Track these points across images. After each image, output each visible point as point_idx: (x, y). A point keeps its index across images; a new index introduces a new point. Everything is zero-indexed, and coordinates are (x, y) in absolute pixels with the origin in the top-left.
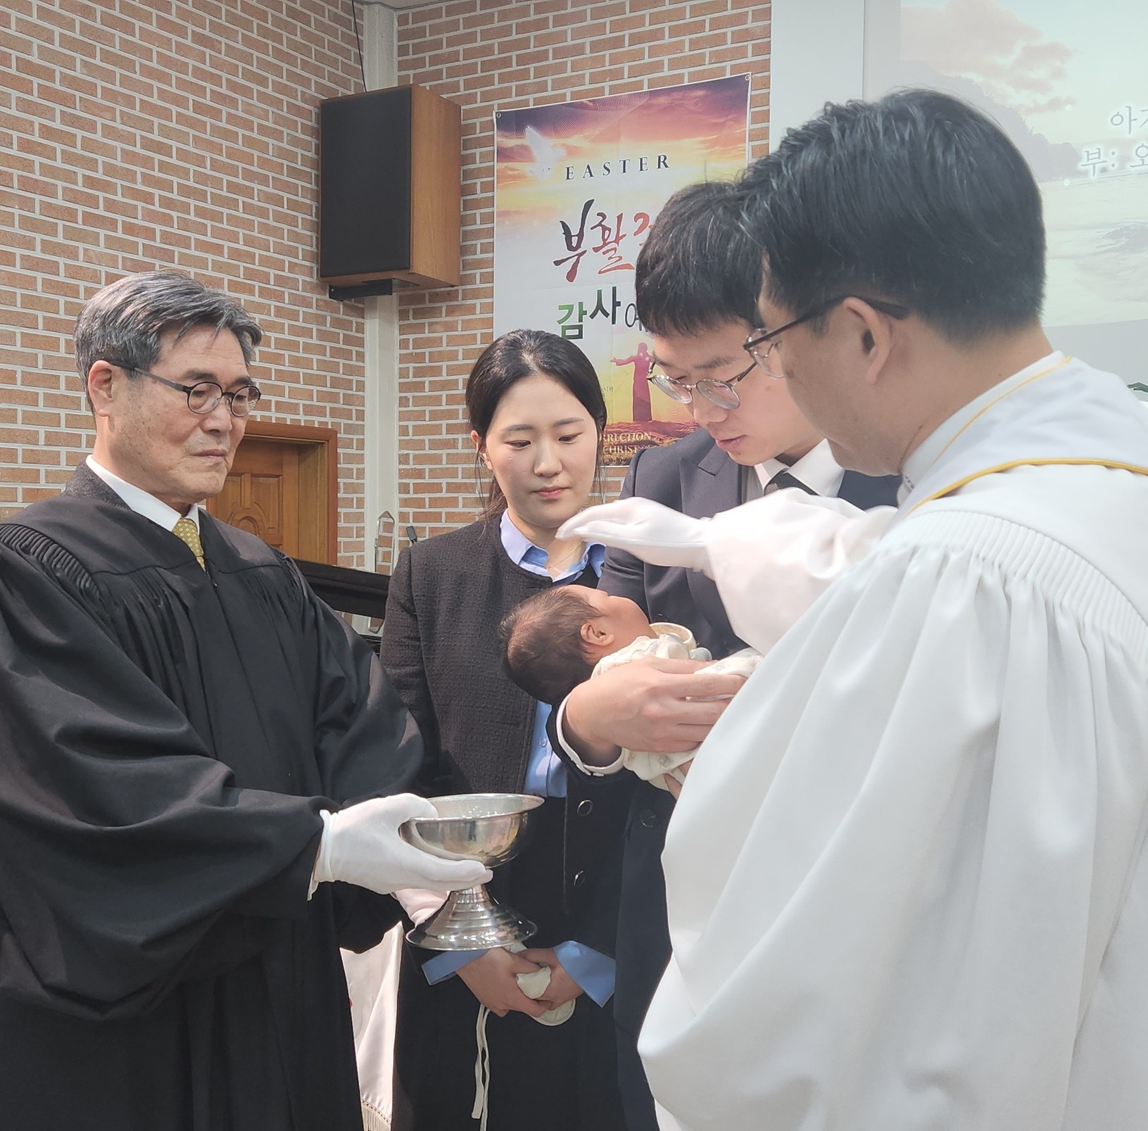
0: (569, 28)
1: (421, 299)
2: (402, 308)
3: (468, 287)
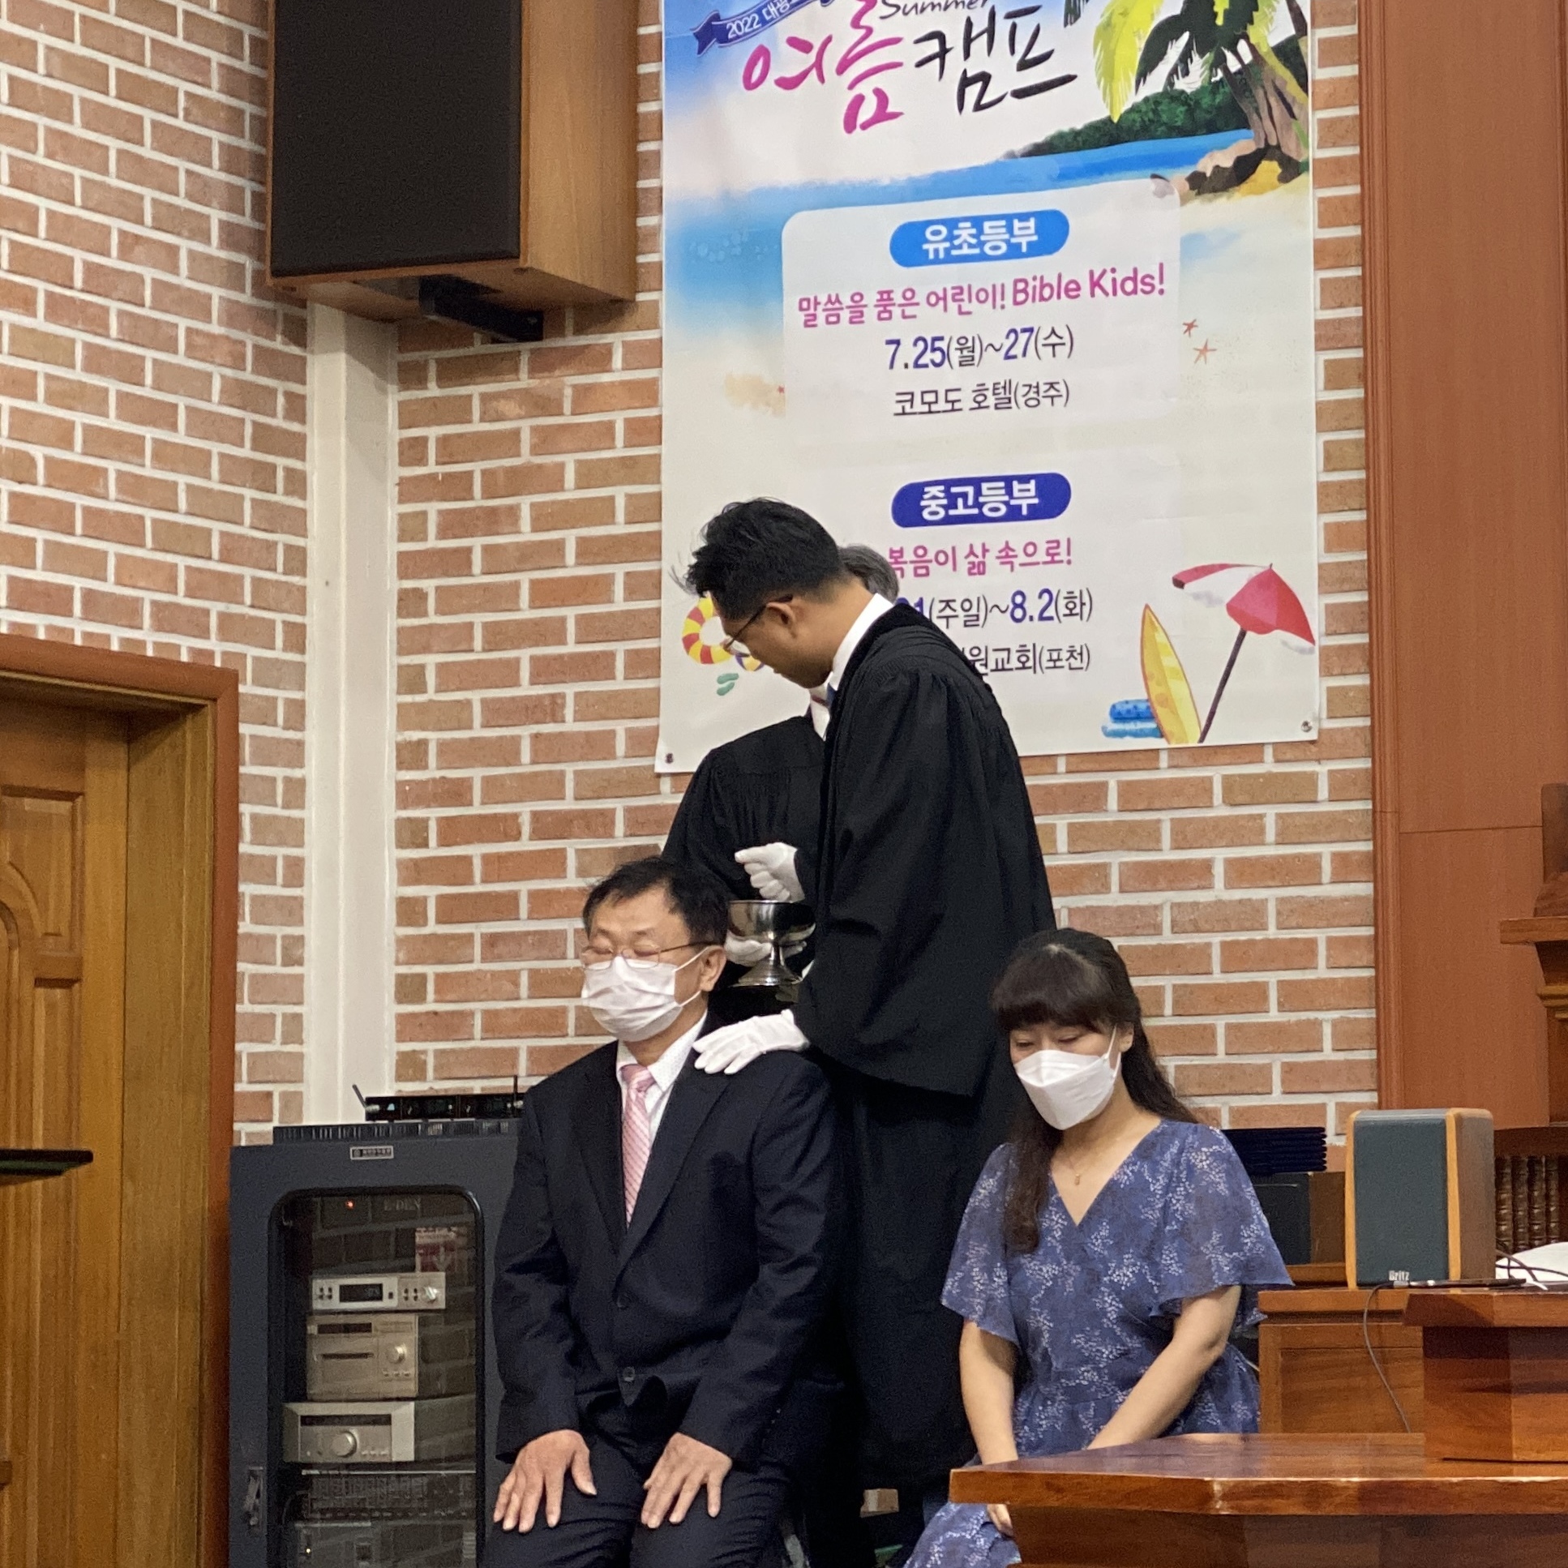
2: (406, 356)
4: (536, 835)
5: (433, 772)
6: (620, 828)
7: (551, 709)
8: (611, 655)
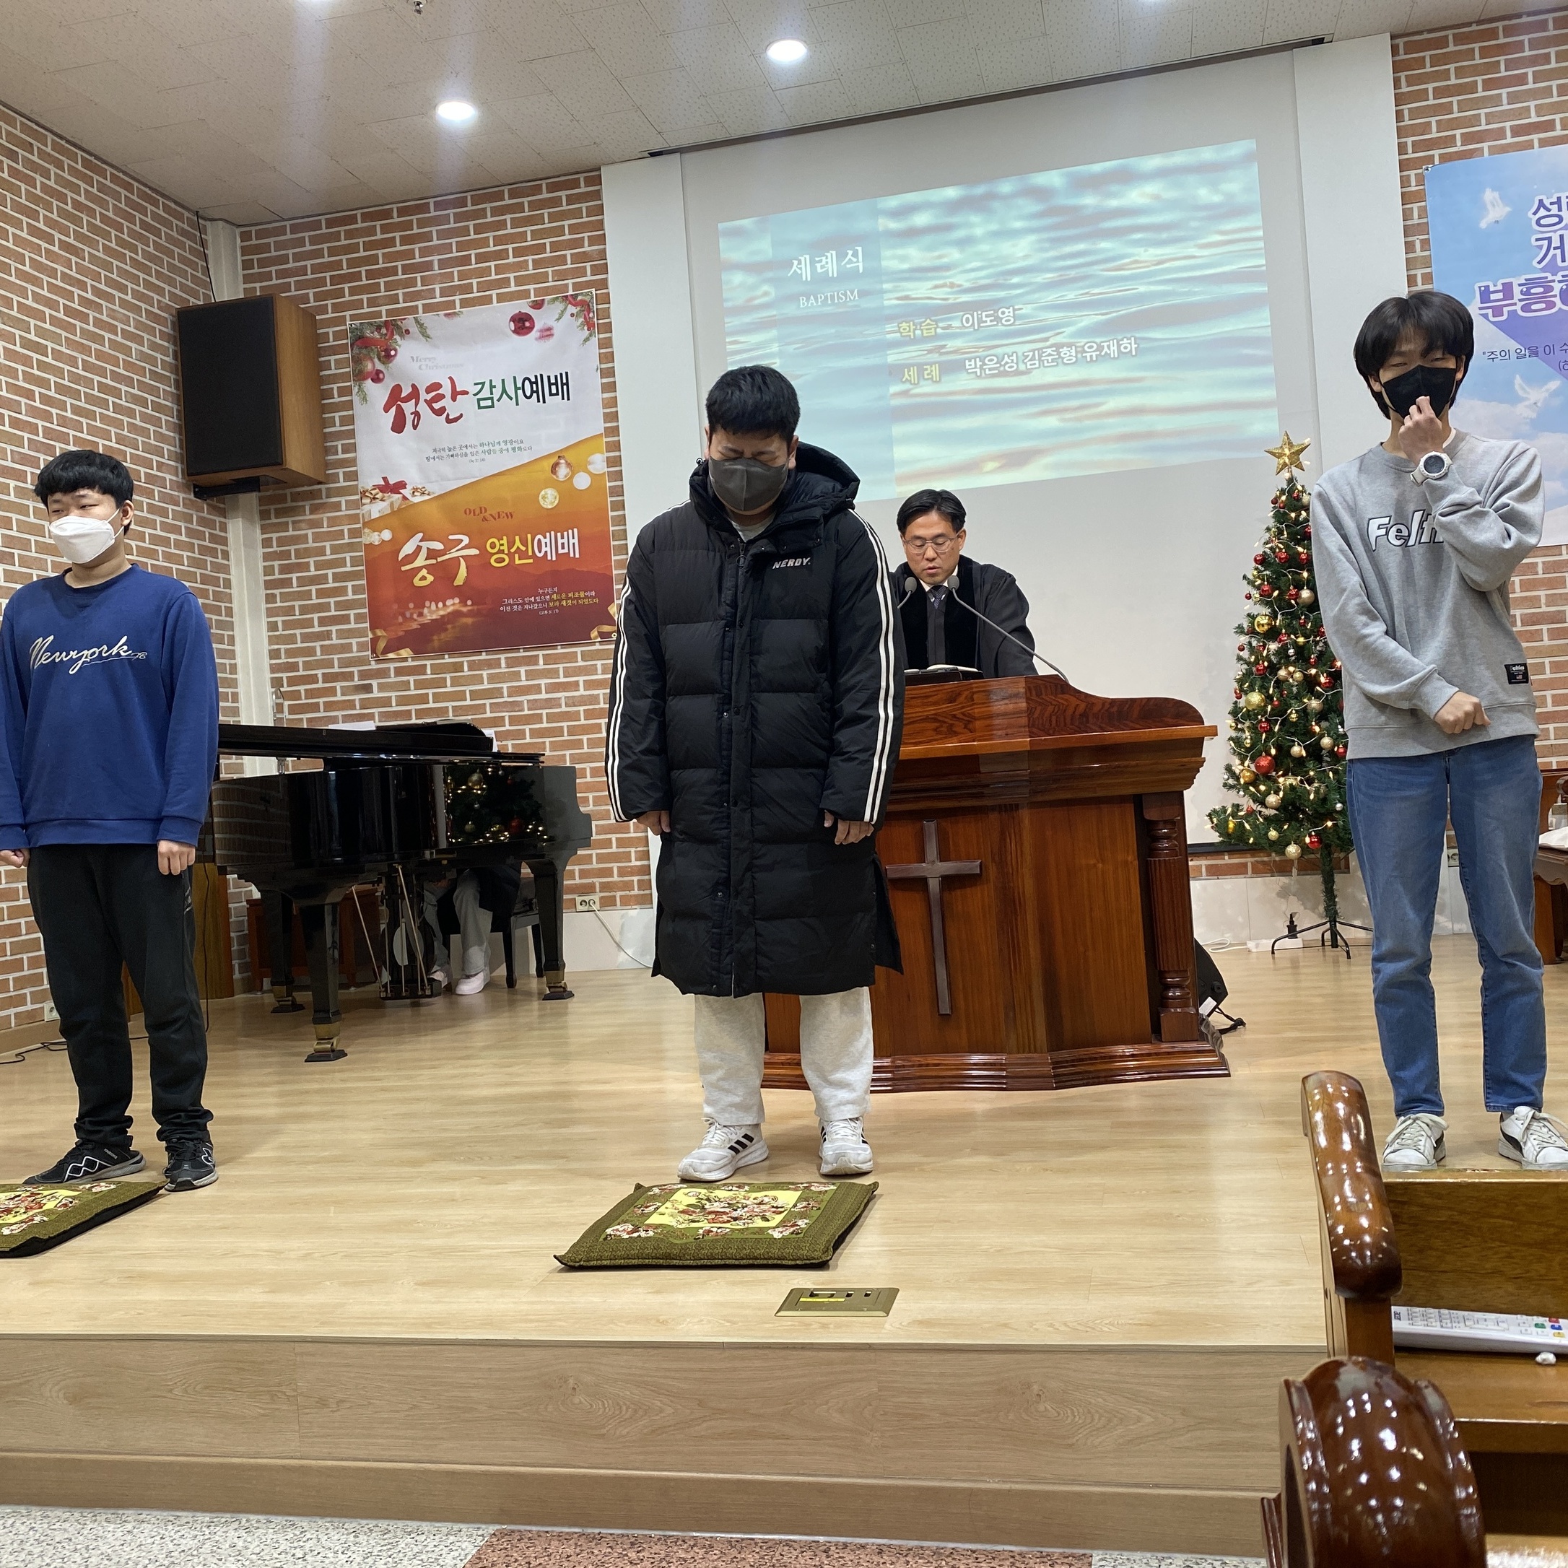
0: (416, 247)
1: (283, 499)
2: (262, 508)
3: (331, 485)
4: (324, 682)
5: (283, 660)
6: (356, 678)
7: (328, 635)
8: (348, 616)
